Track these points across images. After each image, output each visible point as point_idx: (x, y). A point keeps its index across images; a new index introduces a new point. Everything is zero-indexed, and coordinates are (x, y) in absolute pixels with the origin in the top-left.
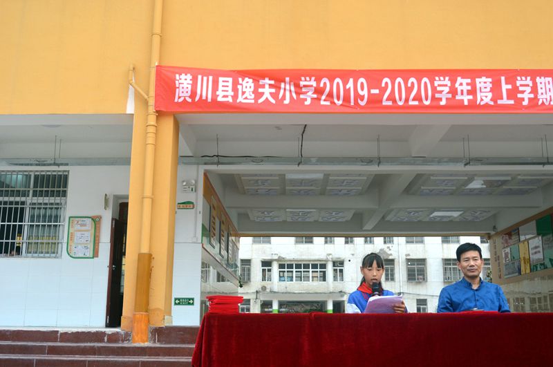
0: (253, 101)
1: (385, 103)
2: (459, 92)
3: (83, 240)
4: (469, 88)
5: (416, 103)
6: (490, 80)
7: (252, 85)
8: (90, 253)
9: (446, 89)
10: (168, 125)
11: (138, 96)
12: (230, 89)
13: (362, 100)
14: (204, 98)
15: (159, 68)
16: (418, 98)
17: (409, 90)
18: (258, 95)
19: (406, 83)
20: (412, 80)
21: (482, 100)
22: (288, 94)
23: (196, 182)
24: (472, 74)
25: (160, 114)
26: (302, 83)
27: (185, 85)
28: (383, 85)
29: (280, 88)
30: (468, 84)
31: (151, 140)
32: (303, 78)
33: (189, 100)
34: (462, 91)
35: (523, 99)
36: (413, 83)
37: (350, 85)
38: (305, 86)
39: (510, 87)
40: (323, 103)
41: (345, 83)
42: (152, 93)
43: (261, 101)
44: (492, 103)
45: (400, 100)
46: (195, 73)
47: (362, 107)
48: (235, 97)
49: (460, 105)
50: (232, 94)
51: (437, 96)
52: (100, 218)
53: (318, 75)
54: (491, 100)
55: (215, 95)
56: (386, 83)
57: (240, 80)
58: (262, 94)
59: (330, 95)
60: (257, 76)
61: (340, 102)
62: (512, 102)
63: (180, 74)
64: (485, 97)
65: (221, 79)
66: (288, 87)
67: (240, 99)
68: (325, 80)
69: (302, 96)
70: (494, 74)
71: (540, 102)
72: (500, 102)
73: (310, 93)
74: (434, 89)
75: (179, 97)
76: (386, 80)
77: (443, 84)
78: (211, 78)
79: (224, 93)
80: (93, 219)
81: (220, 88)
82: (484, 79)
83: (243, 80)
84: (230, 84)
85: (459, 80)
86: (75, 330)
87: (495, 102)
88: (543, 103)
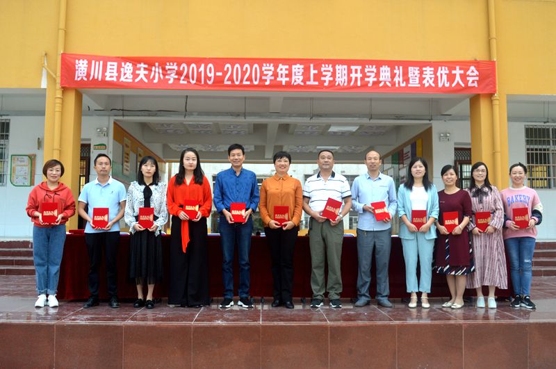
0: (131, 81)
1: (226, 83)
2: (280, 75)
3: (22, 173)
4: (287, 72)
5: (248, 83)
6: (302, 66)
7: (132, 68)
8: (28, 183)
9: (271, 73)
10: (71, 98)
11: (49, 76)
12: (115, 71)
13: (210, 80)
14: (96, 77)
15: (64, 56)
16: (250, 79)
17: (244, 73)
18: (135, 75)
19: (242, 68)
20: (247, 66)
21: (295, 81)
22: (157, 75)
23: (108, 129)
24: (290, 62)
25: (64, 89)
26: (167, 67)
27: (82, 69)
28: (225, 69)
29: (151, 71)
30: (286, 69)
31: (58, 109)
32: (168, 64)
33: (85, 79)
34: (282, 74)
35: (325, 81)
36: (247, 68)
37: (202, 69)
38: (169, 69)
39: (316, 72)
40: (182, 82)
41: (198, 68)
42: (59, 73)
43: (137, 80)
44: (302, 84)
45: (237, 80)
46: (90, 59)
47: (210, 86)
48: (119, 77)
49: (279, 85)
50: (117, 75)
51: (264, 78)
52: (35, 156)
53: (179, 61)
54: (302, 81)
55: (104, 75)
56: (228, 68)
57: (123, 64)
58: (139, 75)
59: (187, 76)
60: (135, 61)
61: (194, 82)
62: (317, 83)
63: (79, 60)
64: (298, 79)
65: (109, 63)
66: (157, 70)
67: (122, 79)
68: (184, 65)
69: (167, 77)
70: (306, 62)
71: (337, 84)
72: (308, 83)
73: (173, 75)
74: (261, 72)
75: (78, 77)
76: (228, 65)
77: (268, 69)
78: (101, 62)
79: (111, 75)
80: (30, 157)
81: (108, 70)
82: (298, 66)
83: (125, 64)
84: (115, 67)
85: (281, 66)
86: (9, 240)
87: (305, 83)
88: (339, 84)
